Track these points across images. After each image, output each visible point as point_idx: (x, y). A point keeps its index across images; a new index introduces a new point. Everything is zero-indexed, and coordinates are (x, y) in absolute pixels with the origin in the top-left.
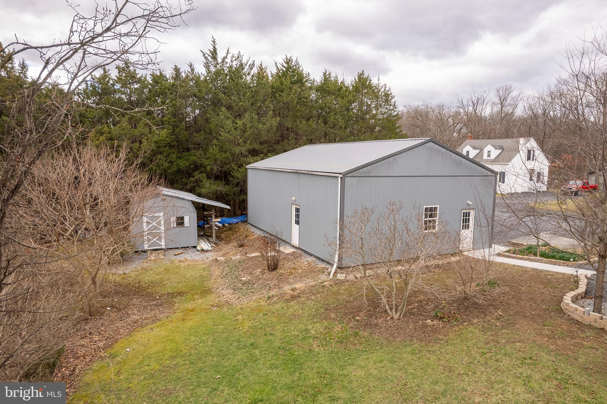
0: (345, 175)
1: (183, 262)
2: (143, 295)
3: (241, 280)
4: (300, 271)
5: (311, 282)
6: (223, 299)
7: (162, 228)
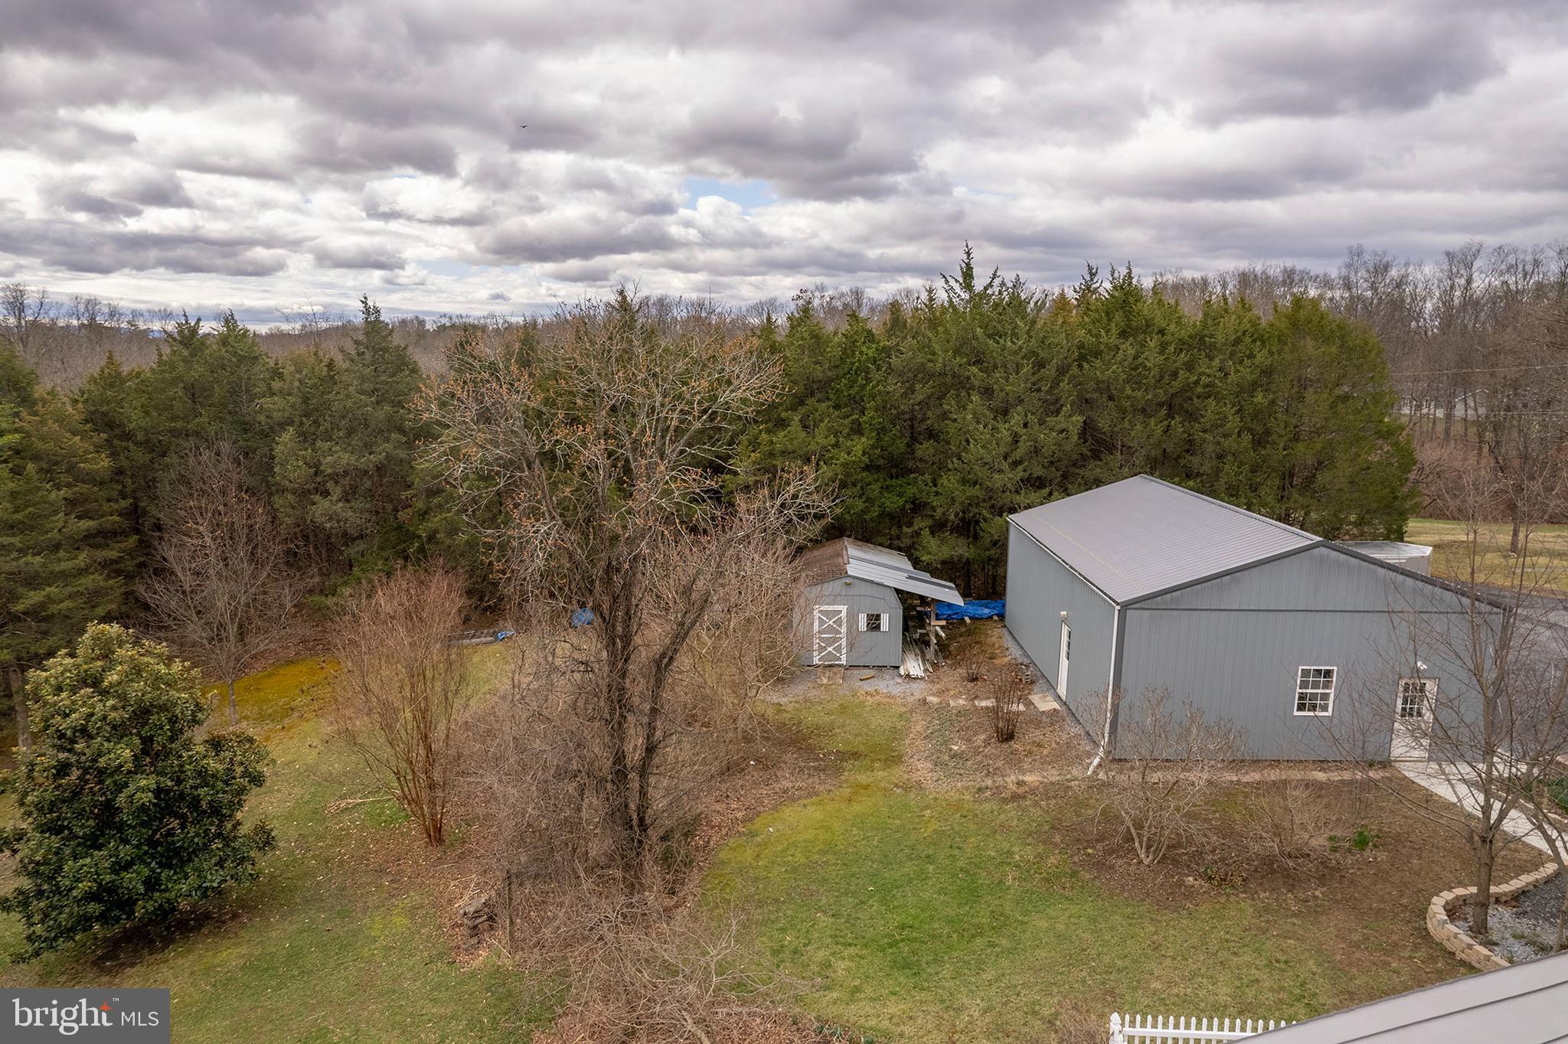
0: (1126, 606)
1: (872, 696)
2: (801, 748)
3: (951, 750)
4: (1045, 752)
5: (1053, 775)
6: (915, 777)
7: (844, 630)
